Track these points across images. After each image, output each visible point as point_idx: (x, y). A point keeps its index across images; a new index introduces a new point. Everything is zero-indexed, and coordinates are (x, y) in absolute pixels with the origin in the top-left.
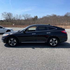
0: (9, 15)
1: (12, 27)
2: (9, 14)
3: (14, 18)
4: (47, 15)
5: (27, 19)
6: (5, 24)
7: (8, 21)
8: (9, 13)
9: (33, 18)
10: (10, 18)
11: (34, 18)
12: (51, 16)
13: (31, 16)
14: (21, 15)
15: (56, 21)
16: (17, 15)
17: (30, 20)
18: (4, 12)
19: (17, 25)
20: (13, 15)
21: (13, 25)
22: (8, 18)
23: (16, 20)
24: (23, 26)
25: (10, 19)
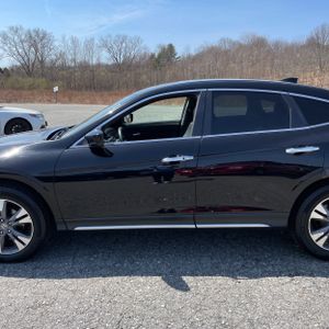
0: (37, 40)
1: (50, 101)
2: (33, 35)
3: (62, 55)
4: (223, 40)
5: (123, 63)
6: (17, 89)
7: (29, 74)
8: (37, 32)
9: (153, 56)
10: (42, 56)
11: (160, 56)
12: (241, 45)
13: (142, 45)
14: (96, 41)
15: (268, 68)
16: (74, 41)
17: (138, 66)
18: (12, 28)
19: (74, 92)
20: (56, 44)
21: (56, 89)
22: (32, 56)
23: (69, 67)
24: (106, 93)
25: (42, 62)
